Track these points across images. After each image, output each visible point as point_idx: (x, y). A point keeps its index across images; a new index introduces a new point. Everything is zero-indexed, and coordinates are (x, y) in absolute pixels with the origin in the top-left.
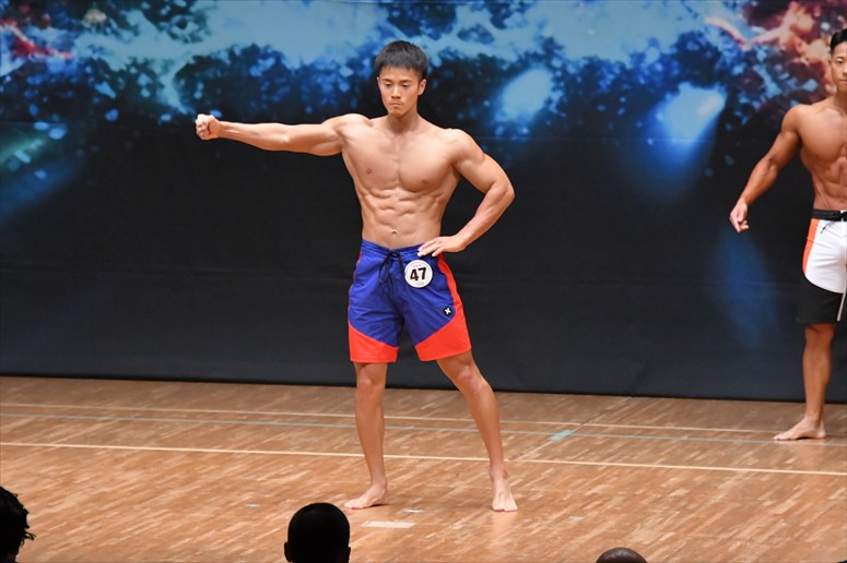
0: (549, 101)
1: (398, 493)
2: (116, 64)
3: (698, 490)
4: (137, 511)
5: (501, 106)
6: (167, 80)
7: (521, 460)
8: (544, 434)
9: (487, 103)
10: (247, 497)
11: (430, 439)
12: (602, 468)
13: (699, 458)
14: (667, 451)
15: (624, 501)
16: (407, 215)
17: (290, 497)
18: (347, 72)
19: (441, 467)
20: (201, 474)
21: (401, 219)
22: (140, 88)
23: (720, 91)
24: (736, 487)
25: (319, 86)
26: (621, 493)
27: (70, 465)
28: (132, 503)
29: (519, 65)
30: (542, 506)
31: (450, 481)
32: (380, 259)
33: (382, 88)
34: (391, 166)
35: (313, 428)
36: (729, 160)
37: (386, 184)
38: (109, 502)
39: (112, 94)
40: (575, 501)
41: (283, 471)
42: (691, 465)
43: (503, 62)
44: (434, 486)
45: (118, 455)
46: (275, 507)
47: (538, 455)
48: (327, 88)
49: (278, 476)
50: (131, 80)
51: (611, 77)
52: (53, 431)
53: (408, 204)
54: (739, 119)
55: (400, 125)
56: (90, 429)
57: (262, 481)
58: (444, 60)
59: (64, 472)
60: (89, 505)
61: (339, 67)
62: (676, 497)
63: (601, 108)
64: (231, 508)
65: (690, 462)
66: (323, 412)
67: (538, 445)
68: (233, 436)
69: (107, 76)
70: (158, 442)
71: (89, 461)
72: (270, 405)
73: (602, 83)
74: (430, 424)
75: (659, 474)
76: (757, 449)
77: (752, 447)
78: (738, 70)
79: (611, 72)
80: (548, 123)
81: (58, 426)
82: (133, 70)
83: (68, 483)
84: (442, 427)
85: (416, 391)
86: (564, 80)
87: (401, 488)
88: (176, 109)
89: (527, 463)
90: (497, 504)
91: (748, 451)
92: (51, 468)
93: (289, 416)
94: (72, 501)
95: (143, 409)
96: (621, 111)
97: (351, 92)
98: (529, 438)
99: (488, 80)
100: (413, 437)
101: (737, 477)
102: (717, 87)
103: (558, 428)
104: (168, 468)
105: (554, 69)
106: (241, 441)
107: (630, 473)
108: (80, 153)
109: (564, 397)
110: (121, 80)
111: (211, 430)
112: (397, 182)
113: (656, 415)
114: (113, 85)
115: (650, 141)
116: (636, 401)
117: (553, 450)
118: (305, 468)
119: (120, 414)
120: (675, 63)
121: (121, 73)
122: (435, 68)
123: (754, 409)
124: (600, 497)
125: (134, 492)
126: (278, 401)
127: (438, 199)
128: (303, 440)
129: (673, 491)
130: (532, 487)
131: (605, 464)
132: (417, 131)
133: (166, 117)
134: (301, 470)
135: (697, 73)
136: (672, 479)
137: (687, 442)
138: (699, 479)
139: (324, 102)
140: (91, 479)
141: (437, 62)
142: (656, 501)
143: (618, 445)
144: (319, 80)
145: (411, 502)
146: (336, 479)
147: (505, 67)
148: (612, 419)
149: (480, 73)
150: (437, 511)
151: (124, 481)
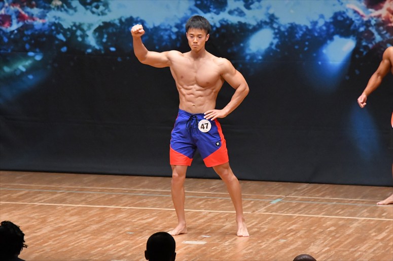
0: (272, 44)
1: (199, 228)
2: (66, 25)
3: (340, 228)
4: (76, 235)
5: (248, 46)
6: (90, 33)
7: (257, 213)
8: (268, 200)
9: (242, 45)
10: (128, 229)
11: (214, 202)
12: (295, 217)
13: (341, 213)
14: (326, 209)
15: (305, 232)
16: (200, 98)
17: (148, 229)
18: (175, 30)
19: (219, 216)
20: (106, 218)
21: (197, 99)
22: (77, 37)
23: (353, 39)
24: (358, 227)
25: (162, 37)
26: (304, 229)
27: (44, 213)
28: (74, 232)
29: (257, 27)
30: (267, 234)
31: (223, 222)
32: (187, 118)
33: (189, 38)
34: (192, 74)
35: (159, 197)
36: (357, 72)
37: (189, 83)
38: (62, 231)
39: (64, 40)
40: (282, 232)
41: (145, 217)
42: (336, 216)
43: (250, 25)
44: (215, 224)
45: (67, 209)
46: (141, 234)
47: (265, 211)
48: (166, 37)
49: (142, 219)
50: (73, 33)
51: (301, 32)
52: (37, 197)
53: (200, 92)
54: (362, 52)
55: (197, 56)
56: (54, 196)
57: (135, 222)
58: (222, 25)
59: (42, 216)
60: (53, 232)
61: (171, 27)
62: (330, 231)
63: (296, 47)
64: (120, 234)
65: (337, 215)
66: (164, 189)
67: (265, 206)
68: (121, 200)
69: (62, 31)
70: (87, 203)
71: (53, 211)
72: (139, 186)
73: (297, 35)
74: (214, 195)
75: (322, 220)
76: (369, 209)
77: (366, 207)
78: (362, 29)
79: (301, 30)
80: (271, 54)
81: (39, 195)
82: (74, 28)
83: (44, 221)
84: (219, 197)
85: (207, 180)
86: (279, 34)
87: (200, 225)
88: (94, 47)
89: (260, 214)
90: (239, 233)
91: (364, 209)
92: (36, 214)
93: (148, 191)
94: (46, 230)
95: (79, 187)
96: (306, 49)
97: (177, 40)
98: (261, 202)
99: (242, 34)
100: (206, 201)
101: (359, 222)
102: (352, 37)
103: (274, 198)
104: (90, 215)
105: (274, 29)
106: (125, 203)
107: (308, 219)
108: (49, 67)
109: (277, 184)
110: (68, 33)
111: (111, 197)
112: (195, 82)
113: (321, 192)
114: (65, 35)
115: (320, 63)
116: (311, 186)
117: (272, 208)
118: (155, 216)
119: (68, 189)
120: (332, 26)
121: (68, 29)
122: (217, 28)
123: (368, 190)
124: (294, 231)
125: (75, 226)
126: (142, 184)
127: (214, 91)
128: (154, 202)
129: (329, 228)
130: (262, 225)
131: (297, 215)
132: (204, 58)
133: (89, 51)
134: (153, 217)
135: (342, 31)
136: (328, 223)
137: (335, 205)
138: (341, 222)
139: (164, 44)
140: (54, 220)
141: (218, 25)
142: (321, 233)
143: (303, 206)
144: (162, 33)
145: (205, 232)
146: (170, 221)
147: (251, 28)
148: (300, 194)
149: (238, 30)
150: (217, 236)
151: (70, 221)
